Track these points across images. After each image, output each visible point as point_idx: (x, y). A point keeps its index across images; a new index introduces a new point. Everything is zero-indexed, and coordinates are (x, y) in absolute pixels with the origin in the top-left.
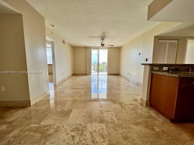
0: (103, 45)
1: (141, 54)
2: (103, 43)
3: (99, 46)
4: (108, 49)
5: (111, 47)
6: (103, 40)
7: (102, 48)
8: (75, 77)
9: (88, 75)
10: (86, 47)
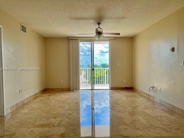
0: (99, 33)
1: (176, 50)
2: (99, 30)
3: (93, 36)
4: (109, 40)
5: (115, 38)
6: (99, 24)
7: (97, 39)
8: (46, 96)
9: (73, 91)
10: (68, 37)
